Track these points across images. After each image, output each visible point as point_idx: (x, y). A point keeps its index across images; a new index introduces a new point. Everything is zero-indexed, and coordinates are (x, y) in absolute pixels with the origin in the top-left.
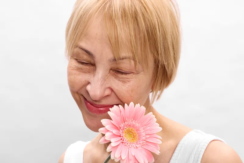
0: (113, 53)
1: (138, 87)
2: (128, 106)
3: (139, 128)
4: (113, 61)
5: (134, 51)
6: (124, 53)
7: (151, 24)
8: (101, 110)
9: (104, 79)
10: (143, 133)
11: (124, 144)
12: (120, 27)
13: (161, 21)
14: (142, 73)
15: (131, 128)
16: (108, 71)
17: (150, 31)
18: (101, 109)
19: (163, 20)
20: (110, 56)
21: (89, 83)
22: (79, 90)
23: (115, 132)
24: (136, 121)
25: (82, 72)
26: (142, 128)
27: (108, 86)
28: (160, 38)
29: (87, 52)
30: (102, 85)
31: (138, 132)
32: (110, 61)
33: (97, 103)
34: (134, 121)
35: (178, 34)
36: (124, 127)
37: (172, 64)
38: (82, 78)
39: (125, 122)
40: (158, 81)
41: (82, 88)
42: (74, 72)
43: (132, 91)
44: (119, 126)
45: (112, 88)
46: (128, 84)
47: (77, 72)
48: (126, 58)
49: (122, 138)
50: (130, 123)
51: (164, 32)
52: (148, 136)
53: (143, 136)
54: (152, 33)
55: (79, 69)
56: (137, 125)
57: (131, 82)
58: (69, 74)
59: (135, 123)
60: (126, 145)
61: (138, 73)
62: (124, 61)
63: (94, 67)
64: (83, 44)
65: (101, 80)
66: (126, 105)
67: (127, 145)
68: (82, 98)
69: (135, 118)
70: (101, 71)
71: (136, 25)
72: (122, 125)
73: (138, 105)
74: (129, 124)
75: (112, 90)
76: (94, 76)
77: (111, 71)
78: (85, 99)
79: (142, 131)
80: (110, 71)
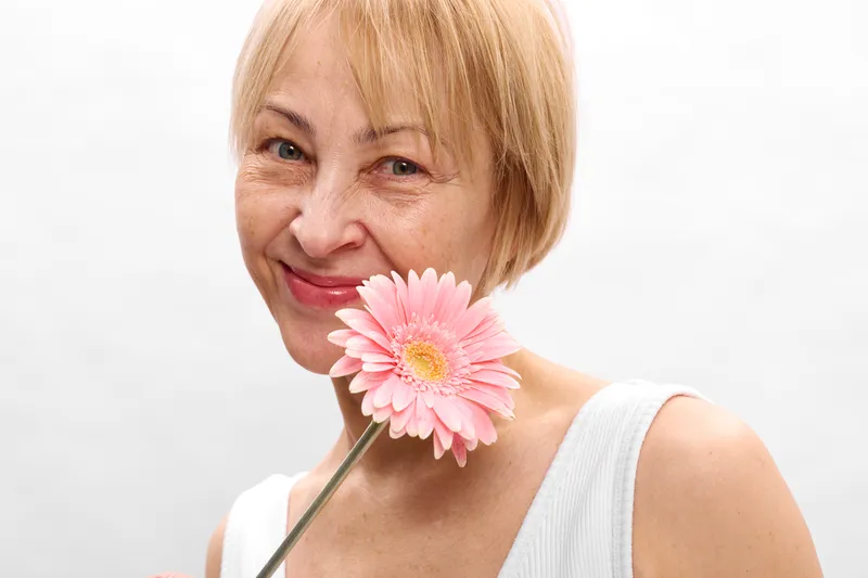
0: (367, 113)
1: (442, 220)
2: (420, 277)
3: (451, 344)
4: (368, 139)
5: (428, 105)
6: (400, 114)
7: (479, 38)
8: (335, 296)
9: (343, 195)
10: (463, 359)
11: (403, 378)
12: (386, 35)
13: (507, 32)
14: (455, 181)
15: (427, 343)
16: (355, 173)
17: (474, 55)
18: (337, 293)
19: (513, 31)
20: (359, 123)
21: (298, 213)
22: (271, 240)
23: (375, 335)
24: (444, 324)
25: (278, 184)
26: (462, 344)
27: (354, 216)
28: (505, 77)
29: (292, 118)
30: (335, 211)
31: (448, 355)
32: (358, 138)
33: (322, 273)
34: (437, 322)
35: (561, 80)
36: (404, 336)
37: (547, 171)
38: (277, 200)
39: (410, 324)
40: (506, 218)
41: (277, 233)
42: (257, 185)
43: (425, 232)
44: (391, 330)
45: (366, 222)
46: (414, 211)
47: (265, 186)
48: (403, 128)
49: (397, 361)
50: (425, 327)
51: (519, 62)
52: (478, 367)
53: (465, 367)
54: (481, 62)
55: (269, 176)
56: (447, 335)
57: (423, 203)
58: (241, 195)
59: (438, 331)
60: (410, 384)
61: (443, 181)
62: (402, 136)
63: (314, 168)
64: (281, 99)
65: (334, 195)
66: (412, 274)
67: (414, 384)
68: (279, 271)
69: (438, 314)
70: (334, 172)
71: (434, 33)
72: (399, 330)
73: (449, 277)
74: (422, 330)
75: (367, 232)
76: (312, 190)
77: (363, 175)
78: (287, 268)
79: (461, 352)
80: (358, 175)
